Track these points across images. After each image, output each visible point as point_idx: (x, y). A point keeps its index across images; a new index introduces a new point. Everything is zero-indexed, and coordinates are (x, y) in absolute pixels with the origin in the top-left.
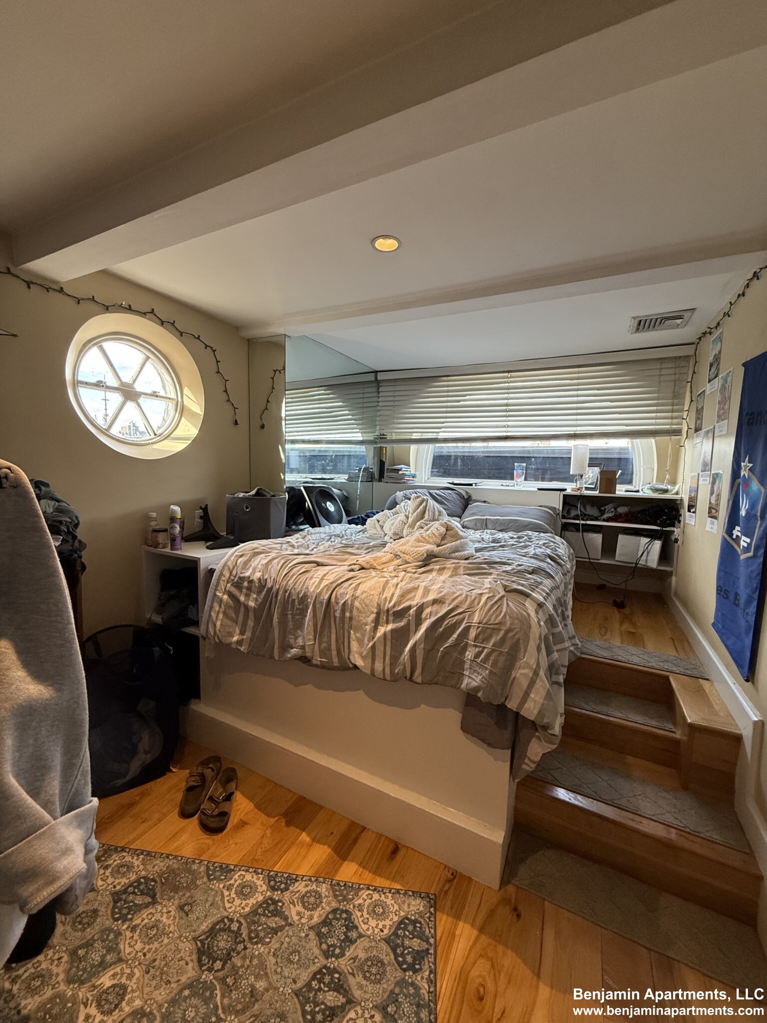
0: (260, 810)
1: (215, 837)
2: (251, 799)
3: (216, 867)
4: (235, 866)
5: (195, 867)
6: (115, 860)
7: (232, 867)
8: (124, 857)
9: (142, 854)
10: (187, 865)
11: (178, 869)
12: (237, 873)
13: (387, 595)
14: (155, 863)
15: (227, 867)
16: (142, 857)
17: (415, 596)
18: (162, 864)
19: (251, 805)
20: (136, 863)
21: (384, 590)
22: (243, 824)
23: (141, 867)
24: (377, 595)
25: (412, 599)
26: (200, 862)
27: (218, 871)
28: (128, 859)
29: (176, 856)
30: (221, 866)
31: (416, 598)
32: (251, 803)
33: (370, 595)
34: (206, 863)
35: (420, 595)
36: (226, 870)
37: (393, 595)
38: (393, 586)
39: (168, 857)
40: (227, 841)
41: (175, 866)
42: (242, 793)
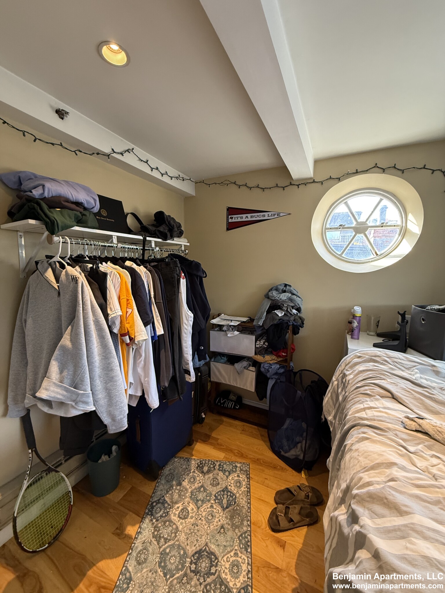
0: (299, 556)
1: (268, 527)
2: (305, 544)
3: (247, 538)
4: (251, 553)
5: (245, 523)
6: (242, 478)
7: (249, 550)
8: (244, 481)
9: (248, 488)
10: (245, 517)
11: (243, 513)
12: (245, 556)
13: (366, 477)
14: (244, 498)
15: (248, 546)
16: (246, 489)
17: (383, 516)
18: (244, 502)
19: (300, 546)
20: (242, 489)
21: (373, 468)
22: (282, 545)
23: (240, 492)
24: (361, 466)
25: (375, 515)
26: (249, 525)
27: (245, 540)
28: (244, 483)
29: (250, 508)
30: (248, 541)
31: (379, 521)
32: (301, 545)
33: (357, 459)
34: (249, 529)
35: (388, 525)
36: (247, 546)
37: (369, 484)
38: (388, 476)
39: (248, 503)
40: (267, 538)
41: (244, 511)
42: (307, 533)
